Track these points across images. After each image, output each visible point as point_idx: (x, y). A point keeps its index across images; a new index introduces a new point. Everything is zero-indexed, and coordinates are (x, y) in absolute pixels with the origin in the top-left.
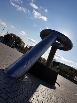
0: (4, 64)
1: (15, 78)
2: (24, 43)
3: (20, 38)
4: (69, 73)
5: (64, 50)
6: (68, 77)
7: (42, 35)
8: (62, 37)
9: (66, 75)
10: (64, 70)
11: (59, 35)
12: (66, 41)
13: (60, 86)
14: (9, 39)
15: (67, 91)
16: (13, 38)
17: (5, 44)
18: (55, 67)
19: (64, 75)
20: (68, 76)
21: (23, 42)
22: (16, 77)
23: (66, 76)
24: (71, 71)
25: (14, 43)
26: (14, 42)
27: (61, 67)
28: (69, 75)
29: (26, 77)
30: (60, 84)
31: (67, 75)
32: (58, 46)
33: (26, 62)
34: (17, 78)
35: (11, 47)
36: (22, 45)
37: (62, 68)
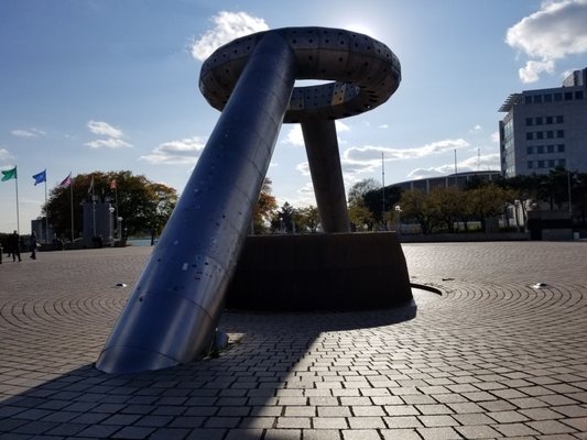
0: (95, 336)
1: (170, 368)
2: (169, 191)
3: (129, 173)
4: (469, 210)
5: (372, 108)
6: (478, 231)
7: (215, 93)
8: (314, 46)
9: (462, 228)
10: (439, 208)
11: (295, 47)
12: (345, 55)
13: (440, 293)
14: (79, 211)
15: (486, 295)
16: (94, 198)
17: (69, 248)
18: (386, 215)
19: (451, 230)
20: (474, 225)
21: (159, 188)
22: (177, 363)
23: (467, 231)
24: (476, 191)
25: (114, 213)
26: (112, 209)
27: (415, 203)
28: (474, 217)
29: (233, 337)
30: (437, 282)
31: (466, 226)
32: (329, 102)
33: (185, 267)
34: (181, 365)
35: (109, 246)
36: (162, 203)
37: (425, 206)
